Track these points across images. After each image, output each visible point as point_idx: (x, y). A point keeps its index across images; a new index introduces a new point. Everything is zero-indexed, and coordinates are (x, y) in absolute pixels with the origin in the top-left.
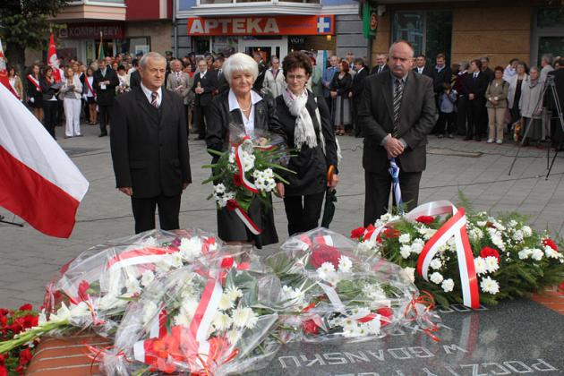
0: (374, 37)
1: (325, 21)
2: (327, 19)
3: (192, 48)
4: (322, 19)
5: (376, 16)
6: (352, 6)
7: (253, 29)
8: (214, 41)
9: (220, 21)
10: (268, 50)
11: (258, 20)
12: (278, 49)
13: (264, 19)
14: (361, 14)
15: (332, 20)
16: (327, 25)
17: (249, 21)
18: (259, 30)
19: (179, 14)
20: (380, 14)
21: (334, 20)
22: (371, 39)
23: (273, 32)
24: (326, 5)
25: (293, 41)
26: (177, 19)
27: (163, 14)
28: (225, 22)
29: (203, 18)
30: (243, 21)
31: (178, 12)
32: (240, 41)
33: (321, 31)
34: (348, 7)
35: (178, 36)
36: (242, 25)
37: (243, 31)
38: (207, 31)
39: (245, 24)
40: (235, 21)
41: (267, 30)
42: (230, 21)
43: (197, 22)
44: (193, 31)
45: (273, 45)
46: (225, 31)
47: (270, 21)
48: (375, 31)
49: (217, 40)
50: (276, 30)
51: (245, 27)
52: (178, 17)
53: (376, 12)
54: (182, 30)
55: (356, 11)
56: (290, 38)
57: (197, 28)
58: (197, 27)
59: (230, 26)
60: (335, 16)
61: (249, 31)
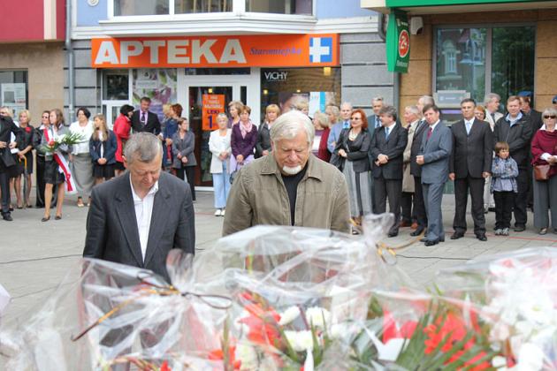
0: (405, 70)
1: (323, 45)
2: (325, 40)
3: (99, 88)
4: (317, 41)
5: (408, 35)
6: (367, 19)
7: (203, 58)
8: (135, 77)
9: (147, 43)
10: (226, 92)
11: (211, 43)
12: (244, 90)
13: (220, 41)
14: (383, 31)
15: (334, 42)
16: (326, 51)
17: (196, 43)
18: (212, 60)
19: (76, 32)
20: (414, 31)
21: (337, 42)
22: (400, 73)
23: (235, 62)
24: (323, 18)
25: (270, 76)
26: (73, 41)
27: (50, 33)
28: (154, 46)
29: (118, 40)
30: (186, 43)
31: (75, 29)
32: (181, 77)
33: (317, 60)
34: (361, 20)
35: (75, 68)
36: (184, 51)
37: (186, 61)
38: (125, 61)
39: (189, 49)
40: (172, 45)
41: (225, 59)
42: (162, 43)
43: (107, 46)
44: (100, 60)
45: (235, 82)
46: (154, 60)
47: (230, 44)
48: (406, 60)
49: (141, 76)
50: (241, 59)
51: (189, 54)
52: (75, 37)
53: (408, 29)
54: (82, 58)
55: (375, 28)
56: (264, 71)
57: (108, 56)
58: (107, 54)
59: (163, 52)
60: (339, 35)
61: (196, 60)
